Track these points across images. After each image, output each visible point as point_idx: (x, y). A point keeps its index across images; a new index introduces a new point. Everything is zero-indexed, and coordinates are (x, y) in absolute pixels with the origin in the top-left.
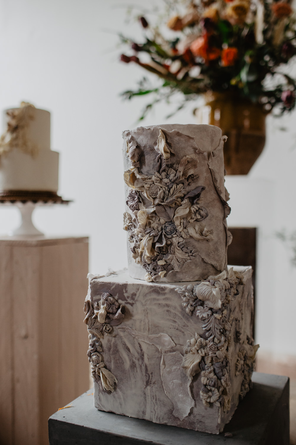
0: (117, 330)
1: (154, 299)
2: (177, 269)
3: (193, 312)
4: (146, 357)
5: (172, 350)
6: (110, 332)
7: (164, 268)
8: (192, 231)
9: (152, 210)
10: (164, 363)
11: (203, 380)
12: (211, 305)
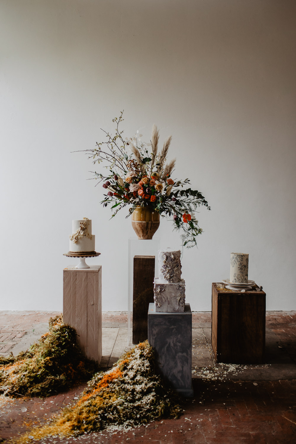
0: (162, 294)
1: (170, 287)
2: (174, 280)
3: (179, 289)
4: (168, 299)
5: (174, 296)
6: (160, 294)
7: (172, 280)
8: (177, 273)
9: (170, 269)
10: (173, 300)
11: (181, 302)
12: (183, 287)
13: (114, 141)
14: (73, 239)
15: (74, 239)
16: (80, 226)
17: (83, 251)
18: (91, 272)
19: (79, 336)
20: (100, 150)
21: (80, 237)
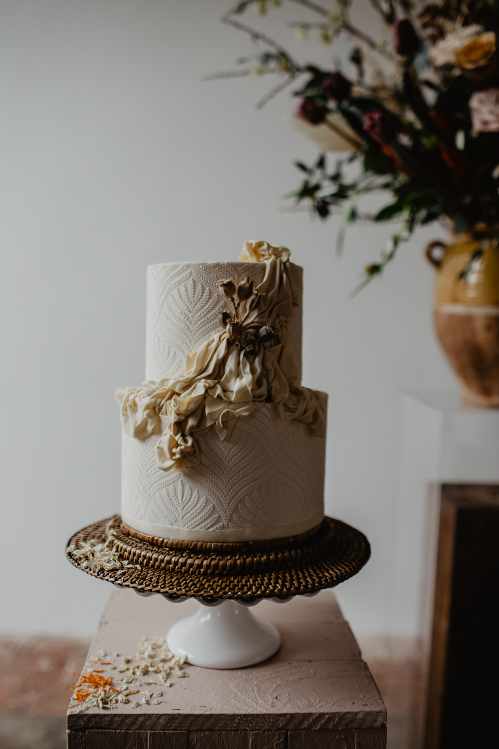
14: (158, 431)
15: (168, 432)
16: (226, 317)
17: (248, 533)
18: (323, 729)
21: (221, 409)
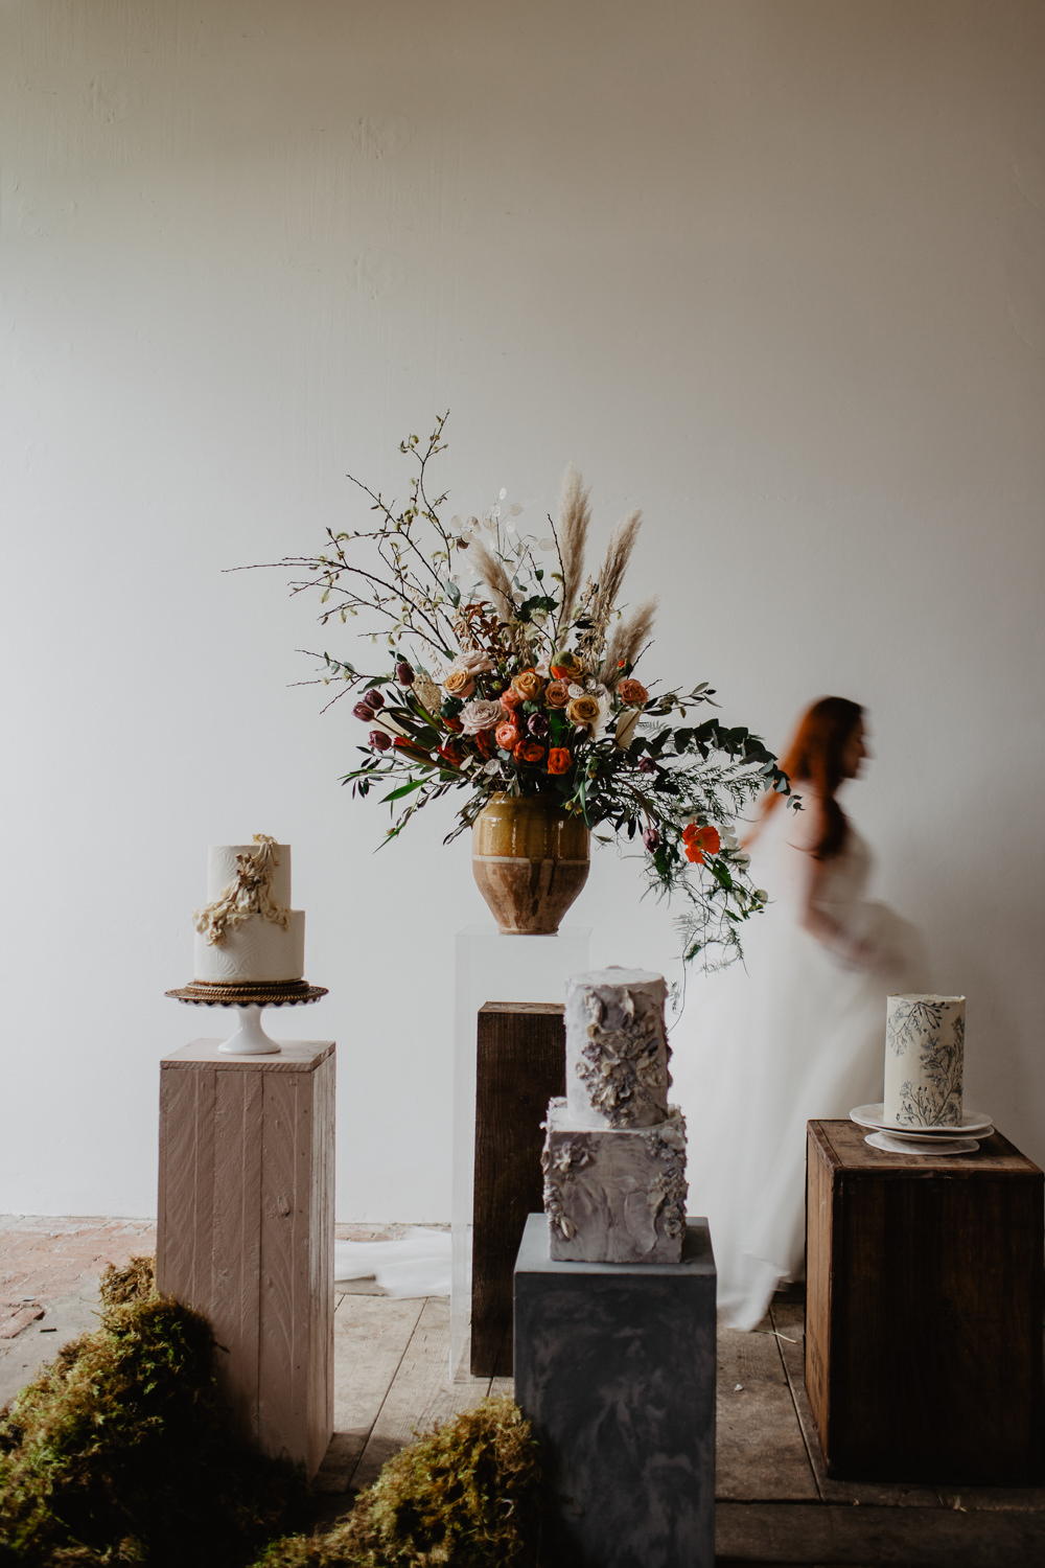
0: (580, 1177)
1: (619, 1145)
2: (637, 1115)
3: (657, 1154)
4: (609, 1200)
5: (637, 1190)
6: (572, 1179)
7: (626, 1115)
8: (650, 1080)
9: (617, 1062)
10: (628, 1204)
11: (667, 1214)
12: (674, 1146)
13: (404, 528)
14: (206, 928)
15: (211, 927)
16: (239, 872)
17: (249, 978)
18: (280, 1071)
19: (225, 1349)
20: (342, 563)
21: (234, 916)
